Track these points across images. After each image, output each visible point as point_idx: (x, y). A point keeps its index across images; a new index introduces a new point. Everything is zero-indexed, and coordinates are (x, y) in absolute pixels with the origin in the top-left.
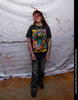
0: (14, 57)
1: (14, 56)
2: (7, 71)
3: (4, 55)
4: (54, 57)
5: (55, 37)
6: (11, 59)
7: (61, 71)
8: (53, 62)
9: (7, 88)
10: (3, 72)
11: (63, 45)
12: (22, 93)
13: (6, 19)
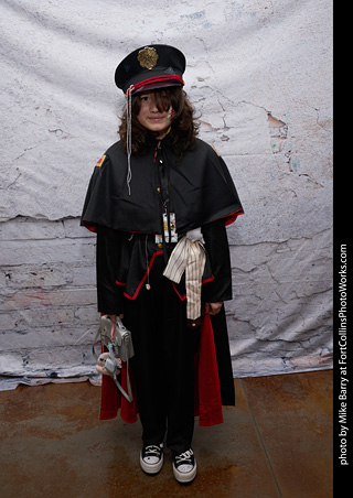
0: (70, 289)
1: (70, 283)
2: (34, 352)
3: (22, 277)
4: (254, 294)
5: (262, 203)
6: (55, 297)
7: (287, 362)
8: (247, 318)
9: (31, 422)
10: (18, 353)
11: (297, 242)
12: (95, 446)
13: (36, 111)
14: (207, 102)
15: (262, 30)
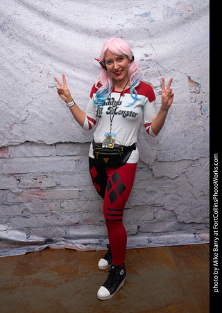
0: (58, 189)
1: (58, 185)
2: (33, 229)
3: (27, 181)
4: (177, 193)
5: (183, 134)
6: (48, 194)
8: (171, 208)
9: (34, 276)
10: (23, 230)
12: (78, 292)
13: (41, 74)
14: (150, 70)
15: (186, 25)
